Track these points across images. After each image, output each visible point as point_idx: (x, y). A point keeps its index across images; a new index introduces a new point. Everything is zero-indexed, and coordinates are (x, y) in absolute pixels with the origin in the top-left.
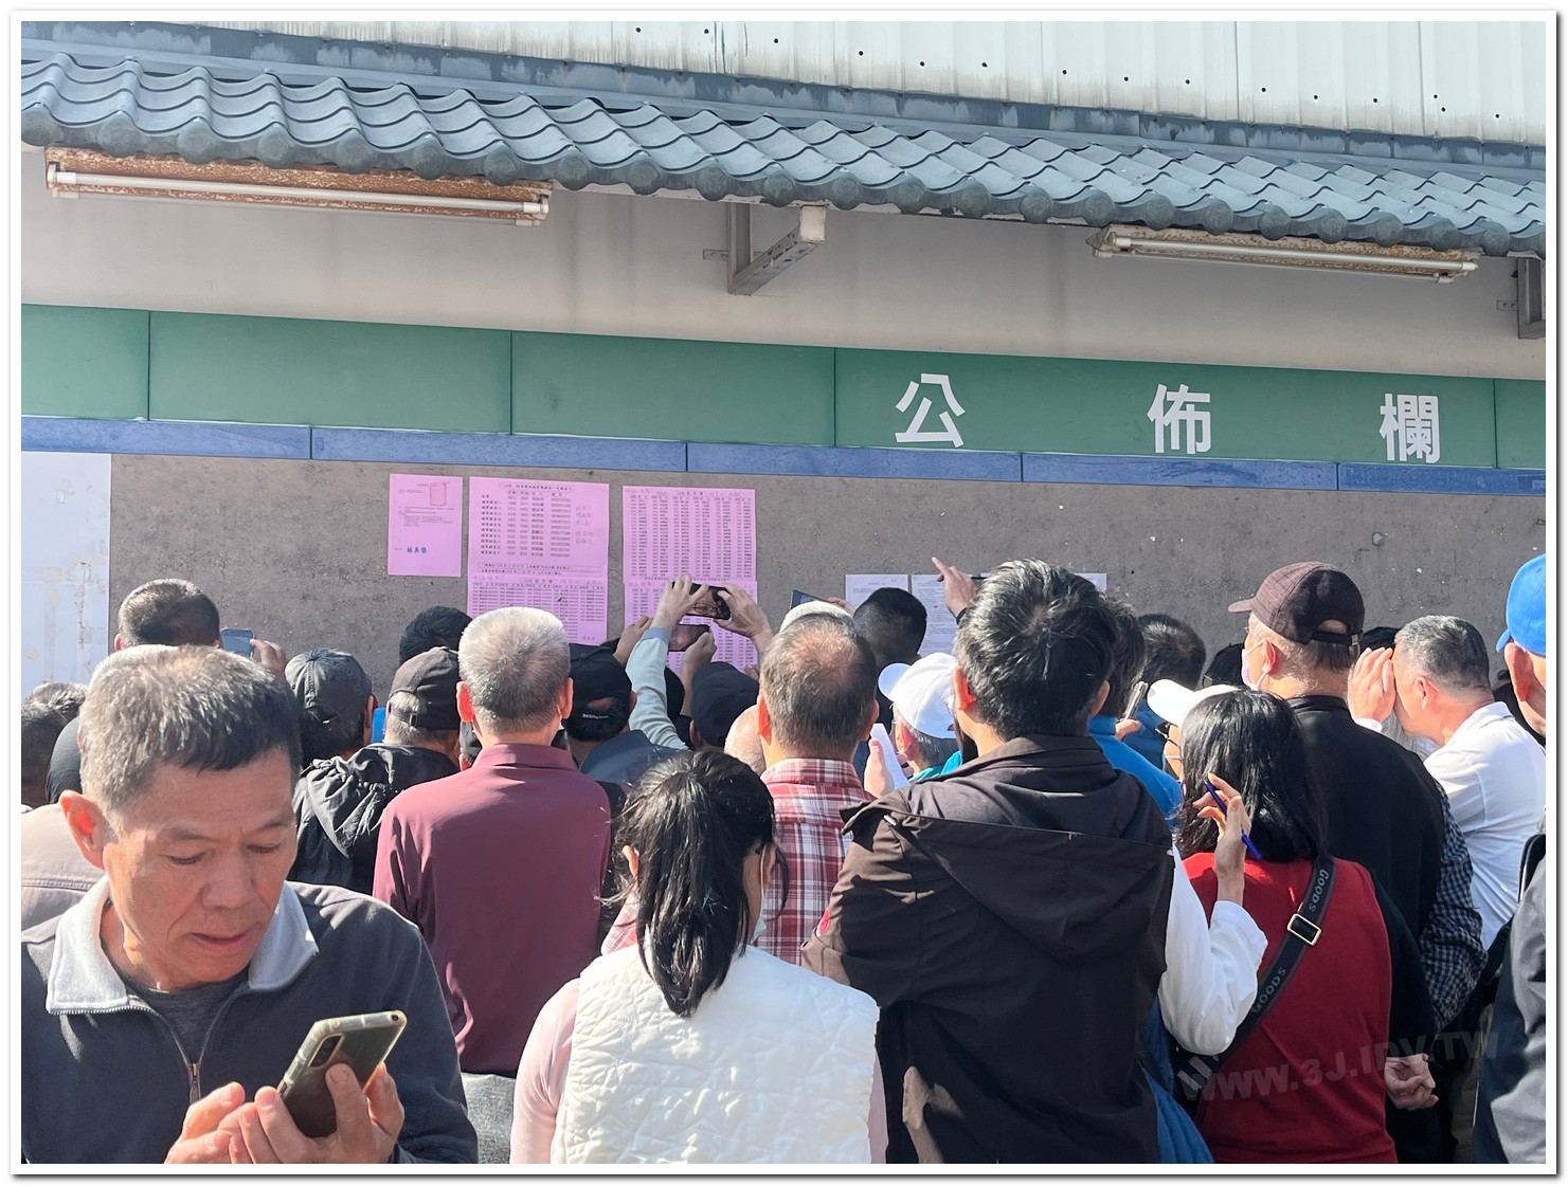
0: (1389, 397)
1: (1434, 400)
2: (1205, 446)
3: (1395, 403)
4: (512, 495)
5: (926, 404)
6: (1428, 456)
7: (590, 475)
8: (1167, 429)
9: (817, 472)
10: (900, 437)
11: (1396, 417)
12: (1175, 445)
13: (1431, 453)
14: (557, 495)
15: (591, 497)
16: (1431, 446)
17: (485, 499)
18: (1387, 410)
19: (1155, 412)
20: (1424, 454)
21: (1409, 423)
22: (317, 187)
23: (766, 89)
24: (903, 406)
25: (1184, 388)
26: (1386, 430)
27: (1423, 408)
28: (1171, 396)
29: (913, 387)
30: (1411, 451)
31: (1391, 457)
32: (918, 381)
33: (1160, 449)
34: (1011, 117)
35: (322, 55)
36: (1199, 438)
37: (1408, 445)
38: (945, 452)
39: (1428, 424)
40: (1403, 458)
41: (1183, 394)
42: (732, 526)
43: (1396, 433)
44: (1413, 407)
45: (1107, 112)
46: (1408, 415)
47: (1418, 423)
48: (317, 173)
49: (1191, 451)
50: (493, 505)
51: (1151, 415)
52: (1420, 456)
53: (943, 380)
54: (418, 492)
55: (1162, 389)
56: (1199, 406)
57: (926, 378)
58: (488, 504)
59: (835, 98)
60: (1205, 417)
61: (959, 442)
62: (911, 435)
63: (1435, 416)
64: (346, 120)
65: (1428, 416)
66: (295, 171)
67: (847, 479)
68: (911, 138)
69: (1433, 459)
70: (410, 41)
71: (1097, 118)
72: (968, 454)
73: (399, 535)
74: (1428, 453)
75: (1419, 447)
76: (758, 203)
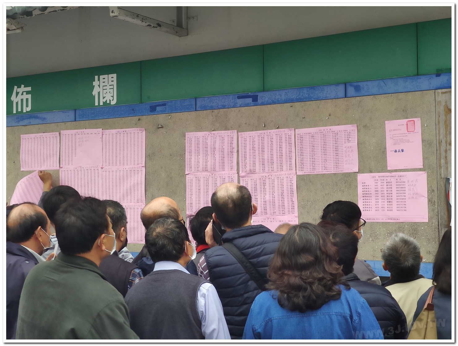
0: (96, 77)
1: (115, 75)
2: (29, 109)
3: (99, 80)
8: (17, 103)
11: (99, 86)
12: (20, 110)
13: (113, 100)
16: (113, 97)
18: (96, 83)
20: (110, 101)
21: (104, 88)
25: (23, 86)
26: (95, 93)
27: (110, 79)
28: (19, 90)
30: (104, 100)
31: (96, 104)
33: (15, 112)
36: (27, 106)
37: (104, 98)
39: (112, 87)
40: (101, 104)
41: (23, 89)
43: (99, 93)
44: (106, 80)
46: (104, 84)
47: (108, 87)
49: (24, 111)
52: (108, 102)
55: (16, 87)
56: (28, 93)
60: (29, 96)
63: (115, 83)
65: (112, 83)
69: (113, 103)
74: (111, 100)
75: (108, 98)
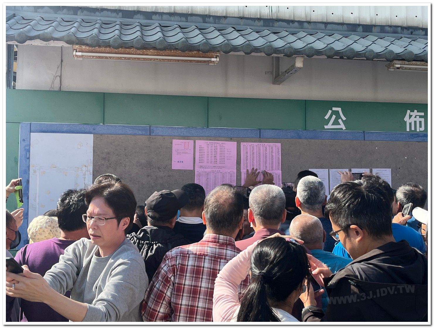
2: (422, 129)
4: (208, 145)
5: (334, 117)
7: (231, 139)
8: (410, 124)
9: (300, 138)
10: (326, 127)
12: (413, 129)
14: (221, 145)
15: (232, 146)
17: (200, 147)
19: (406, 119)
22: (151, 55)
23: (285, 23)
24: (327, 117)
28: (412, 113)
29: (330, 112)
32: (331, 110)
33: (408, 130)
34: (360, 29)
35: (154, 17)
38: (340, 131)
41: (416, 113)
42: (274, 154)
45: (390, 26)
48: (151, 51)
49: (418, 130)
50: (203, 149)
51: (405, 119)
53: (339, 109)
54: (181, 145)
55: (409, 111)
56: (421, 117)
57: (334, 109)
58: (201, 149)
59: (306, 25)
60: (422, 120)
61: (344, 128)
62: (330, 126)
64: (160, 35)
66: (144, 50)
67: (309, 140)
68: (329, 36)
70: (179, 12)
71: (387, 28)
72: (347, 132)
73: (175, 158)
76: (282, 56)
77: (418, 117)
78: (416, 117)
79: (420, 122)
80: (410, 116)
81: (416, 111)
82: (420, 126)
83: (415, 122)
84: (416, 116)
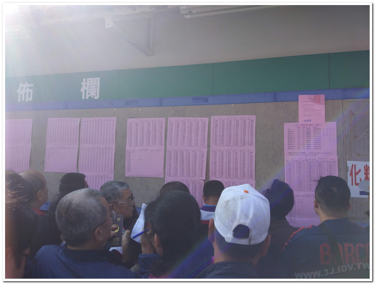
0: (84, 79)
1: (98, 79)
3: (86, 81)
6: (95, 97)
8: (21, 95)
11: (86, 85)
12: (23, 100)
13: (96, 96)
16: (96, 93)
18: (83, 84)
21: (90, 87)
26: (82, 90)
27: (95, 81)
28: (23, 85)
31: (83, 98)
33: (19, 101)
37: (89, 94)
39: (96, 87)
40: (87, 98)
41: (26, 85)
43: (86, 91)
44: (91, 82)
47: (93, 87)
49: (27, 100)
51: (18, 92)
52: (92, 97)
55: (21, 84)
56: (30, 88)
63: (98, 84)
75: (93, 94)
77: (28, 88)
78: (26, 89)
79: (29, 93)
80: (22, 88)
81: (27, 83)
82: (29, 97)
83: (25, 93)
84: (27, 87)
